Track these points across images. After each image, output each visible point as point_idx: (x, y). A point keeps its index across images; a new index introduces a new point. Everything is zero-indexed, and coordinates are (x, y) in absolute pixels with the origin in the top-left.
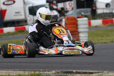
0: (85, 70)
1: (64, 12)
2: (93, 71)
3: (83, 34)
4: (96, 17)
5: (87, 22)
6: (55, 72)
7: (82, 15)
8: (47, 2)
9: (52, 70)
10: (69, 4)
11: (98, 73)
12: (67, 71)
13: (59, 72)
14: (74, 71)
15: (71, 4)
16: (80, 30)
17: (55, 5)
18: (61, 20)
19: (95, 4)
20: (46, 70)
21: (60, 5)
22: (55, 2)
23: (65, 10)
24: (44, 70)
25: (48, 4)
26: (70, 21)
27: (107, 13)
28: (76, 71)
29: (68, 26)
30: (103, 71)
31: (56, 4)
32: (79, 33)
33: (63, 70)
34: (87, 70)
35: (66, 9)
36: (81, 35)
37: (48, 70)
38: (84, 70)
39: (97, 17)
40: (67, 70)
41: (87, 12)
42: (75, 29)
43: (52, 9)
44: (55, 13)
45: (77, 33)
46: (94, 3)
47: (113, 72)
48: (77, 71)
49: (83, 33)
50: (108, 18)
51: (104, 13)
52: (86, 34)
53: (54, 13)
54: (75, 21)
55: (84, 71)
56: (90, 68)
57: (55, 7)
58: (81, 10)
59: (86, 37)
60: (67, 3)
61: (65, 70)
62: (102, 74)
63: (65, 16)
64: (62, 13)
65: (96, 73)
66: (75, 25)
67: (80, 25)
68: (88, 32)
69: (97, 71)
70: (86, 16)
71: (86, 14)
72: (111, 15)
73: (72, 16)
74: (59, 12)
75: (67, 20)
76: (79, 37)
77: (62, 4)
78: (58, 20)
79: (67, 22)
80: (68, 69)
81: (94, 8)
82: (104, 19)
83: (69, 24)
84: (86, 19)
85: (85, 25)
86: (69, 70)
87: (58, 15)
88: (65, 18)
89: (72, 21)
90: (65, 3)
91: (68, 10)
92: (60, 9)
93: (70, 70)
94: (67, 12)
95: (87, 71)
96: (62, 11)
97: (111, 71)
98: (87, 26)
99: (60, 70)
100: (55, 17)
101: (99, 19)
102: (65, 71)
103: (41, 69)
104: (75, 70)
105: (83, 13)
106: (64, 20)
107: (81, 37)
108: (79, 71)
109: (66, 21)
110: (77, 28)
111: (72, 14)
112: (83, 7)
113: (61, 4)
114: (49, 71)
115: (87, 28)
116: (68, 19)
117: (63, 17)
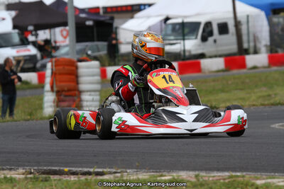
0: (87, 167)
1: (49, 50)
3: (90, 95)
4: (116, 60)
5: (98, 71)
6: (24, 171)
7: (88, 55)
8: (15, 27)
9: (17, 168)
10: (62, 31)
11: (115, 172)
13: (32, 171)
16: (82, 87)
17: (33, 35)
18: (44, 66)
19: (116, 34)
20: (4, 167)
21: (43, 35)
22: (31, 28)
23: (53, 44)
25: (17, 31)
26: (61, 67)
28: (69, 169)
29: (58, 77)
30: (124, 170)
31: (34, 33)
32: (80, 92)
33: (40, 168)
34: (91, 168)
35: (55, 42)
36: (85, 97)
38: (85, 167)
39: (119, 61)
40: (49, 168)
41: (99, 50)
42: (72, 85)
43: (26, 43)
44: (32, 51)
45: (77, 92)
46: (114, 30)
47: (144, 172)
48: (71, 169)
49: (89, 93)
52: (96, 95)
53: (29, 50)
54: (74, 68)
55: (86, 170)
56: (97, 163)
57: (31, 38)
58: (87, 46)
60: (58, 30)
61: (45, 168)
62: (122, 176)
63: (52, 57)
64: (47, 51)
65: (110, 173)
66: (73, 77)
67: (85, 76)
68: (100, 91)
69: (113, 170)
70: (95, 58)
71: (96, 54)
73: (67, 57)
75: (56, 66)
76: (81, 100)
77: (47, 31)
78: (38, 65)
79: (56, 70)
81: (114, 42)
83: (60, 74)
84: (96, 63)
85: (93, 76)
86: (53, 168)
87: (39, 55)
88: (51, 61)
89: (67, 68)
90: (52, 30)
91: (58, 44)
92: (42, 43)
93: (55, 167)
94: (56, 48)
95: (92, 170)
96: (47, 47)
98: (98, 78)
99: (36, 168)
100: (32, 59)
102: (45, 170)
104: (67, 167)
105: (89, 52)
106: (49, 65)
107: (85, 101)
108: (74, 169)
109: (54, 68)
110: (77, 83)
111: (67, 54)
112: (92, 40)
113: (45, 33)
114: (10, 169)
115: (98, 83)
116: (58, 63)
117: (49, 59)
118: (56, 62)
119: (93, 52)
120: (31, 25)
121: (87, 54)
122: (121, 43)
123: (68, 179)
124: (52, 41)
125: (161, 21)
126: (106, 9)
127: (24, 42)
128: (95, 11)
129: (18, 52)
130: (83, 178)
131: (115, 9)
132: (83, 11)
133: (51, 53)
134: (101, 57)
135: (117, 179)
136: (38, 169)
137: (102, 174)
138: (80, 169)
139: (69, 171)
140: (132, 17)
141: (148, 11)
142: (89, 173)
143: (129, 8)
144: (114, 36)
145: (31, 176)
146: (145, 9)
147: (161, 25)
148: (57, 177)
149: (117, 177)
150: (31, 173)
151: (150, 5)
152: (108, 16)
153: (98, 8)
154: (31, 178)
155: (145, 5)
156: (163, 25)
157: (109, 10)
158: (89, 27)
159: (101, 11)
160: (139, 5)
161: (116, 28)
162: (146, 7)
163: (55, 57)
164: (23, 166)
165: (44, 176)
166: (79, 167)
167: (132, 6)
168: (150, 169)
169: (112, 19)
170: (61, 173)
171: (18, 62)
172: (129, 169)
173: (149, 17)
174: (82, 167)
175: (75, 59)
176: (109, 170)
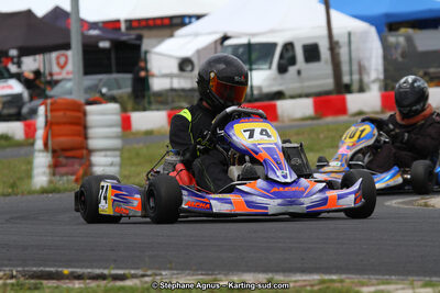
0: (99, 268)
1: (42, 86)
2: (126, 272)
3: (106, 156)
4: (146, 102)
5: (117, 118)
6: (2, 274)
7: (103, 95)
10: (58, 58)
11: (143, 276)
12: (42, 271)
13: (15, 273)
14: (66, 271)
15: (62, 60)
16: (93, 143)
17: (13, 63)
18: (34, 112)
19: (146, 61)
21: (30, 64)
22: (13, 52)
26: (61, 113)
27: (183, 90)
28: (70, 270)
29: (55, 128)
30: (158, 272)
31: (15, 60)
32: (90, 152)
33: (26, 269)
34: (105, 268)
35: (51, 74)
36: (97, 159)
38: (96, 267)
39: (150, 103)
40: (41, 268)
41: (119, 88)
42: (78, 140)
43: (6, 75)
44: (15, 87)
46: (143, 55)
47: (189, 275)
48: (75, 270)
49: (103, 153)
50: (185, 104)
51: (172, 90)
52: (115, 156)
53: (10, 87)
54: (80, 114)
55: (98, 271)
56: (115, 261)
57: (13, 68)
58: (101, 80)
59: (112, 165)
60: (54, 55)
61: (35, 269)
63: (47, 97)
64: (38, 87)
65: (134, 276)
67: (95, 127)
68: (121, 150)
69: (140, 272)
70: (113, 99)
71: (115, 92)
73: (69, 97)
74: (27, 83)
75: (52, 111)
76: (90, 165)
77: (39, 58)
78: (25, 110)
79: (52, 117)
80: (46, 266)
81: (143, 74)
82: (172, 109)
83: (58, 124)
84: (114, 106)
85: (110, 126)
86: (48, 269)
87: (26, 95)
88: (45, 104)
89: (69, 113)
90: (47, 56)
91: (56, 77)
92: (31, 76)
93: (49, 267)
94: (54, 83)
95: (106, 272)
96: (37, 82)
97: (182, 270)
98: (118, 130)
99: (19, 269)
100: (15, 100)
101: (158, 110)
102: (35, 272)
104: (67, 267)
105: (104, 90)
106: (42, 110)
107: (96, 165)
108: (79, 271)
109: (49, 115)
110: (86, 137)
112: (108, 71)
113: (35, 60)
115: (117, 137)
116: (54, 108)
117: (41, 101)
118: (52, 104)
119: (109, 90)
120: (13, 48)
121: (101, 92)
122: (153, 76)
123: (70, 285)
124: (47, 72)
125: (216, 42)
126: (131, 23)
127: (3, 74)
128: (113, 25)
130: (93, 284)
131: (143, 24)
132: (94, 25)
133: (44, 91)
134: (121, 97)
135: (146, 286)
136: (24, 271)
137: (122, 278)
138: (89, 270)
139: (72, 273)
140: (172, 36)
141: (195, 26)
142: (103, 277)
143: (167, 22)
144: (142, 64)
145: (13, 281)
146: (190, 23)
147: (216, 48)
148: (53, 283)
149: (146, 282)
150: (12, 277)
151: (198, 17)
152: (133, 34)
153: (118, 21)
154: (13, 285)
155: (190, 17)
156: (219, 47)
157: (135, 24)
158: (104, 50)
159: (123, 27)
160: (182, 17)
161: (146, 52)
162: (193, 20)
163: (51, 97)
165: (32, 281)
166: (87, 268)
167: (171, 18)
168: (197, 270)
169: (140, 38)
170: (58, 276)
172: (165, 269)
173: (196, 35)
174: (92, 267)
175: (82, 101)
176: (133, 272)
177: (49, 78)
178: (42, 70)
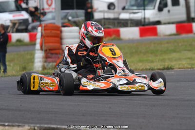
1: (39, 15)
5: (77, 35)
6: (29, 128)
9: (23, 125)
10: (48, 1)
12: (49, 127)
17: (24, 3)
18: (34, 28)
20: (14, 124)
24: (10, 124)
26: (49, 31)
31: (25, 1)
33: (42, 125)
35: (43, 9)
37: (17, 124)
41: (77, 17)
43: (20, 9)
44: (25, 15)
45: (61, 51)
50: (110, 26)
53: (22, 15)
54: (59, 32)
57: (24, 5)
58: (68, 13)
63: (41, 21)
64: (36, 16)
66: (57, 39)
67: (66, 38)
71: (76, 19)
72: (116, 22)
74: (32, 14)
75: (45, 30)
78: (30, 27)
79: (45, 33)
80: (51, 124)
81: (89, 10)
83: (48, 37)
84: (76, 28)
85: (74, 38)
87: (30, 19)
88: (41, 26)
89: (53, 32)
91: (46, 11)
92: (33, 10)
93: (53, 124)
94: (44, 14)
96: (36, 13)
100: (25, 22)
102: (46, 127)
103: (6, 122)
105: (70, 18)
106: (39, 29)
109: (43, 32)
110: (61, 44)
112: (72, 8)
116: (46, 28)
119: (73, 18)
121: (68, 19)
127: (19, 9)
129: (14, 16)
133: (40, 18)
136: (41, 127)
164: (28, 123)
171: (14, 24)
175: (60, 25)
177: (42, 11)
178: (39, 7)
